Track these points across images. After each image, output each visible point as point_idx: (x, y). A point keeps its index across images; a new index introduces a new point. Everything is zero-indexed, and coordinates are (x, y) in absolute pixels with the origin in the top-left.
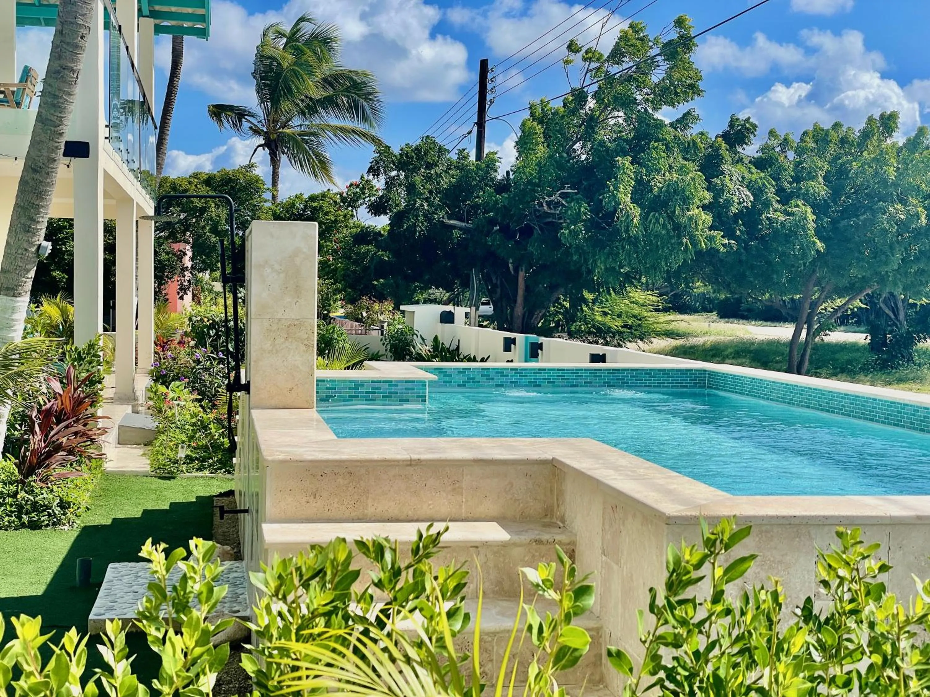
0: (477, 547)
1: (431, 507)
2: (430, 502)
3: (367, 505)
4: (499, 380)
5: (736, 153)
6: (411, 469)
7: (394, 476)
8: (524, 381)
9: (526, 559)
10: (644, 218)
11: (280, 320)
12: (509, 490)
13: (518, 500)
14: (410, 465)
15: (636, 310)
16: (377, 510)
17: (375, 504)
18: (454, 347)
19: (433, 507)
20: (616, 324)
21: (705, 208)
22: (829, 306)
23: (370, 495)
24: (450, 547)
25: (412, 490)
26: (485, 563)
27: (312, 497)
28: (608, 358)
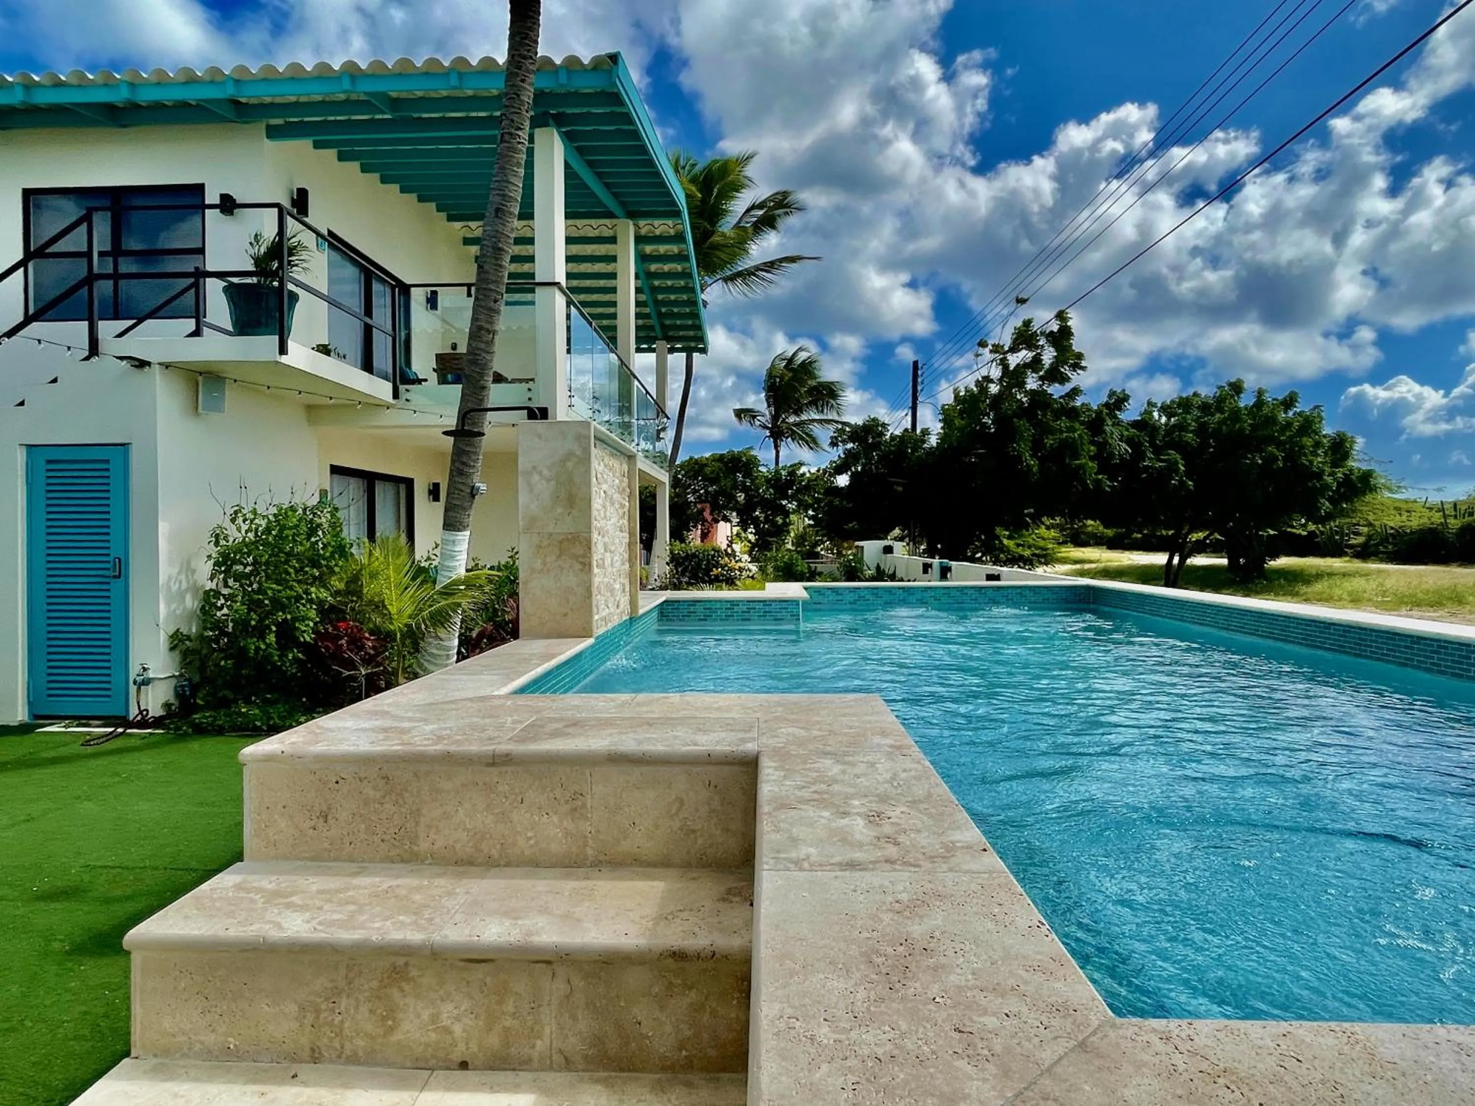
0: (549, 962)
1: (532, 842)
2: (529, 834)
3: (417, 836)
4: (887, 597)
5: (1116, 417)
6: (495, 770)
7: (463, 785)
8: (913, 599)
9: (656, 990)
10: (1041, 466)
11: (551, 535)
12: (676, 814)
13: (694, 831)
14: (493, 764)
15: (1042, 543)
16: (436, 847)
17: (432, 836)
18: (891, 572)
19: (536, 843)
20: (1027, 553)
21: (1092, 458)
22: (1196, 536)
23: (423, 819)
24: (492, 960)
25: (497, 811)
26: (567, 997)
27: (322, 820)
28: (1002, 577)
